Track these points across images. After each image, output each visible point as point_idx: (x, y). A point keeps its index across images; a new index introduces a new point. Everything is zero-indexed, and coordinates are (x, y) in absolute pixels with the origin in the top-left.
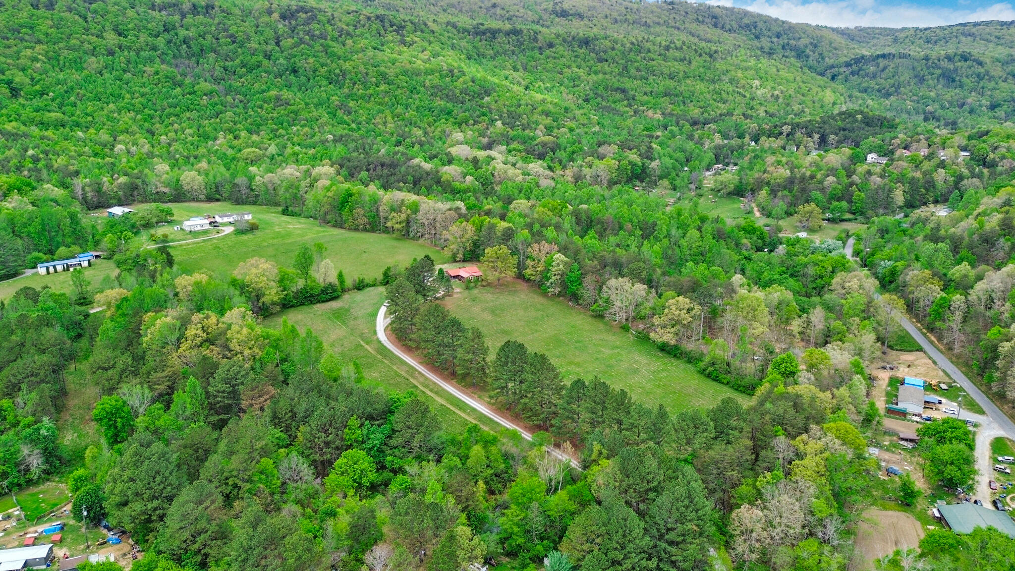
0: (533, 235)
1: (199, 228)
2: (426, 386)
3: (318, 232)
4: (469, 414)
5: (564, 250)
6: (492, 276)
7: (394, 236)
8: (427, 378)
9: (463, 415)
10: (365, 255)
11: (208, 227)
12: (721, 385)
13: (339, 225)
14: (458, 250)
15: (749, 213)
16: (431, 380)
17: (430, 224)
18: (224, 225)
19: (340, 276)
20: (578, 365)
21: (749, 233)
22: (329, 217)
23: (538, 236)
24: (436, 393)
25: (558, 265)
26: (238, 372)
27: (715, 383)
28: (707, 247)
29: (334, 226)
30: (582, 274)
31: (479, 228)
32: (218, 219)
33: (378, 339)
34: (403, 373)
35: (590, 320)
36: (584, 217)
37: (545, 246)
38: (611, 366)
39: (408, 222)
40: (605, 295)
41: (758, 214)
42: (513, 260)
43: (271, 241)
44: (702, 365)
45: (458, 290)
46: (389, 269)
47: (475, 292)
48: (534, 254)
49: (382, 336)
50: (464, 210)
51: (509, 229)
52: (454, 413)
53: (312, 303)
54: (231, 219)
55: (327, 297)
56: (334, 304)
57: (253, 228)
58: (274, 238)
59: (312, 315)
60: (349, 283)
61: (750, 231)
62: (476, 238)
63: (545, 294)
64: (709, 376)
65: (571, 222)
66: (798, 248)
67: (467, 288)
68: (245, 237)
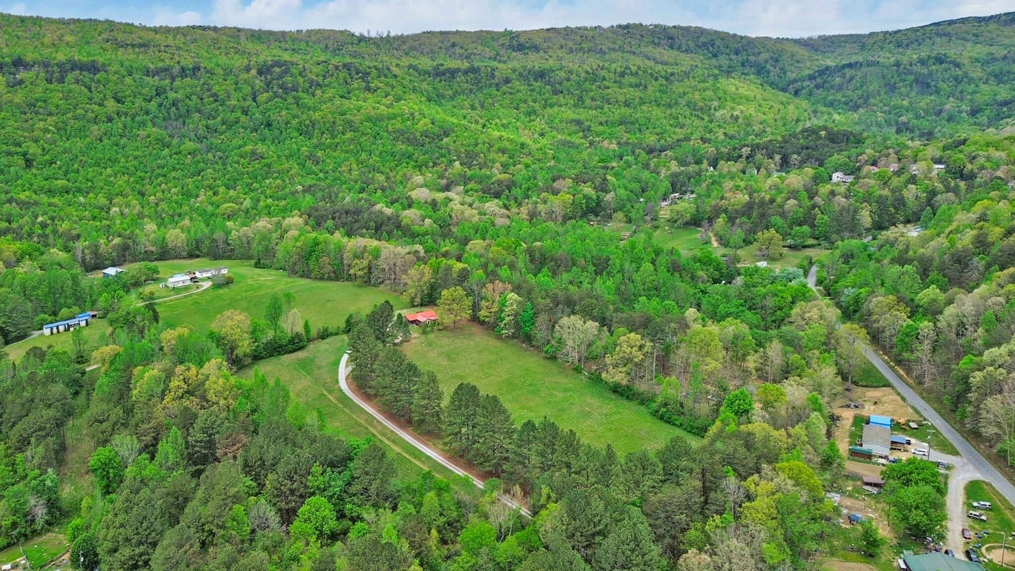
0: (487, 275)
1: (181, 284)
2: (384, 435)
3: (287, 283)
4: (424, 463)
5: (517, 289)
6: (448, 320)
7: (356, 283)
8: (384, 426)
9: (418, 463)
10: (329, 304)
11: (188, 283)
12: (674, 427)
13: (306, 275)
14: (416, 295)
15: (706, 243)
16: (388, 429)
17: (390, 269)
18: (203, 280)
19: (306, 325)
20: (530, 409)
21: (705, 264)
22: (297, 268)
23: (492, 276)
24: (393, 441)
25: (512, 305)
26: (215, 421)
27: (668, 425)
28: (661, 281)
29: (301, 276)
30: (535, 313)
31: (436, 271)
32: (198, 275)
33: (340, 388)
34: (362, 422)
35: (542, 361)
36: (537, 254)
37: (499, 285)
38: (563, 410)
39: (370, 268)
40: (557, 335)
41: (715, 244)
42: (468, 302)
43: (244, 295)
44: (654, 406)
45: (416, 335)
46: (351, 316)
47: (432, 336)
48: (489, 296)
49: (343, 385)
50: (422, 253)
51: (464, 269)
52: (410, 461)
53: (280, 353)
54: (209, 275)
55: (294, 347)
56: (300, 355)
57: (229, 282)
58: (247, 291)
59: (280, 366)
60: (314, 333)
61: (706, 261)
62: (433, 280)
63: (499, 337)
64: (661, 418)
65: (525, 261)
66: (756, 278)
67: (424, 333)
68: (221, 291)
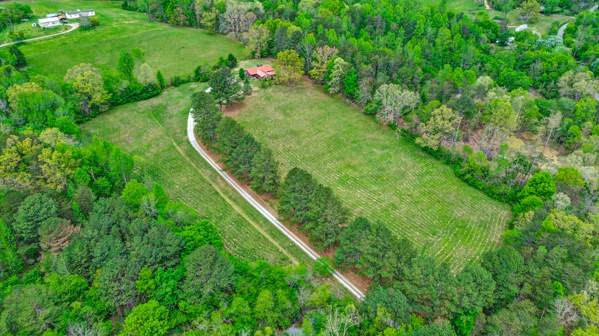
0: (317, 39)
1: (51, 25)
2: (226, 193)
3: (148, 28)
4: (261, 226)
5: (343, 54)
6: (283, 77)
7: (207, 31)
8: (227, 184)
9: (256, 226)
10: (183, 50)
11: (58, 24)
13: (164, 20)
14: (256, 49)
16: (230, 186)
17: (235, 22)
18: (73, 21)
19: (160, 75)
22: (157, 14)
23: (321, 39)
24: (234, 200)
25: (338, 68)
27: (471, 188)
29: (161, 21)
30: (358, 78)
31: (273, 30)
32: (68, 16)
33: (188, 139)
34: (207, 178)
35: (363, 117)
36: (358, 16)
37: (328, 49)
39: (217, 19)
40: (377, 98)
42: (301, 63)
43: (109, 37)
45: (256, 89)
46: (199, 68)
47: (270, 90)
48: (319, 58)
49: (191, 136)
50: (262, 11)
51: (298, 32)
52: (249, 224)
53: (136, 100)
54: (78, 16)
55: (148, 95)
56: (155, 101)
57: (94, 24)
58: (111, 34)
59: (135, 113)
60: (167, 79)
62: (270, 39)
63: (327, 92)
67: (263, 87)
68: (88, 33)
